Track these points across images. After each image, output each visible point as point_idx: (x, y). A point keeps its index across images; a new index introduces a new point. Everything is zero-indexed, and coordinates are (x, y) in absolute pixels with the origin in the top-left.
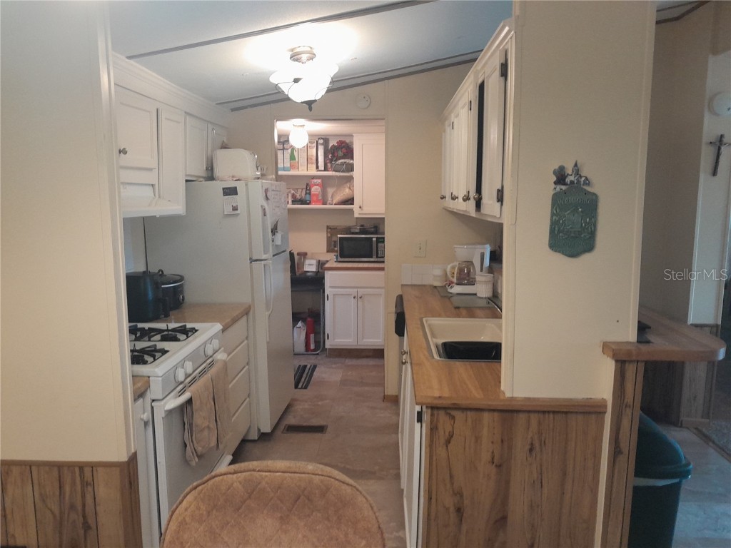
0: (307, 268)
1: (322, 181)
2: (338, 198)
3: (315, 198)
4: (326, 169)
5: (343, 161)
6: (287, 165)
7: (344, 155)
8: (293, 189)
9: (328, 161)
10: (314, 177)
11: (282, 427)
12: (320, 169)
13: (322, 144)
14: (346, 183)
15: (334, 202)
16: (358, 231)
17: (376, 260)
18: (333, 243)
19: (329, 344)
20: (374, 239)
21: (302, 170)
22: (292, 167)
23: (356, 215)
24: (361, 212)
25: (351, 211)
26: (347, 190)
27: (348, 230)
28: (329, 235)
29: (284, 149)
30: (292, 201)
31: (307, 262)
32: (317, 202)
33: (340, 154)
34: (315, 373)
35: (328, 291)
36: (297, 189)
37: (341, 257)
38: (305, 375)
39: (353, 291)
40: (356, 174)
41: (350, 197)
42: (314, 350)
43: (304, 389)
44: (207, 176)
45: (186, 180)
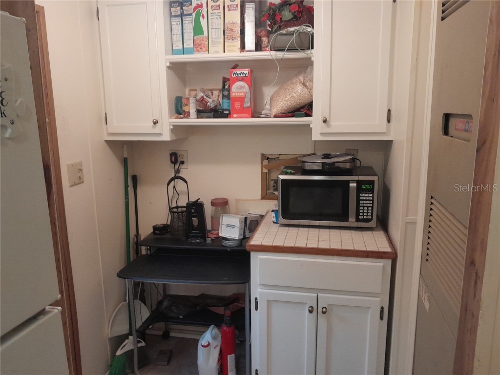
0: (224, 232)
1: (251, 71)
2: (284, 102)
3: (237, 105)
4: (258, 47)
5: (292, 29)
6: (189, 44)
7: (295, 17)
8: (203, 91)
9: (263, 33)
10: (236, 65)
12: (248, 47)
14: (297, 75)
15: (275, 111)
16: (316, 167)
17: (355, 225)
18: (272, 183)
20: (353, 185)
21: (216, 52)
22: (198, 47)
23: (316, 136)
24: (326, 131)
25: (307, 128)
26: (299, 89)
28: (265, 171)
29: (182, 15)
30: (198, 111)
31: (225, 220)
32: (242, 111)
33: (287, 15)
36: (211, 90)
37: (284, 217)
39: (310, 298)
40: (318, 54)
41: (304, 101)
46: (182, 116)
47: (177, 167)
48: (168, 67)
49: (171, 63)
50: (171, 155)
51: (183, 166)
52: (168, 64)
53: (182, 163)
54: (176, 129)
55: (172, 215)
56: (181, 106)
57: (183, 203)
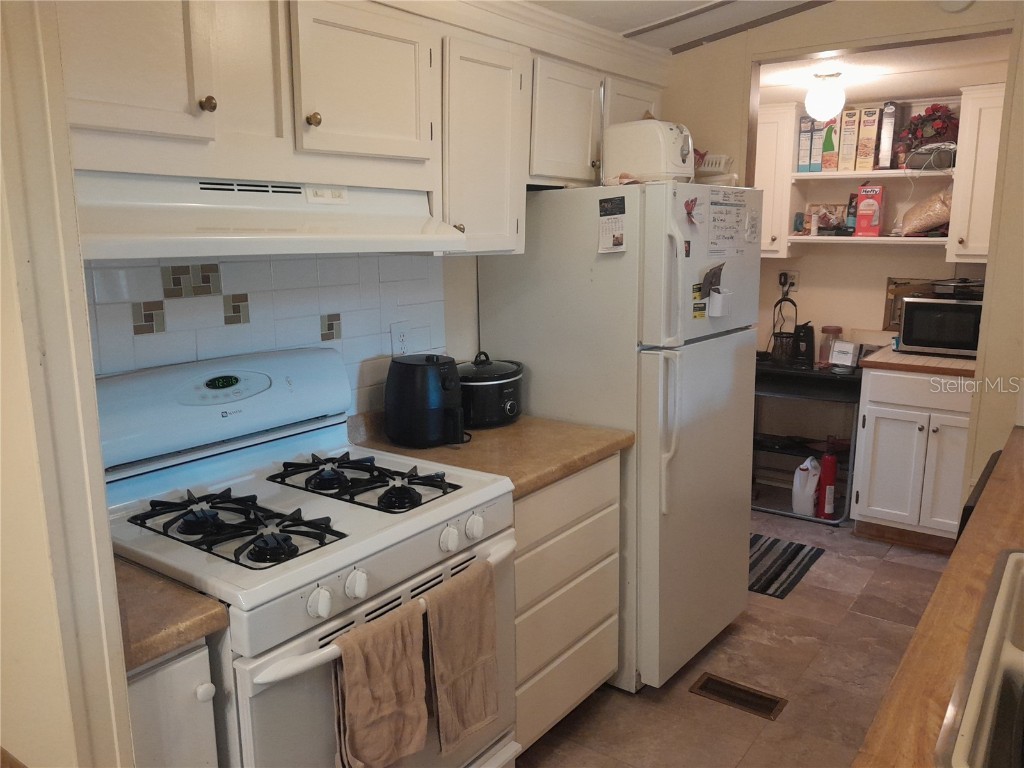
0: (835, 359)
1: (883, 190)
2: (917, 222)
3: (864, 223)
4: (894, 165)
5: (934, 146)
6: (817, 159)
7: (938, 133)
8: (826, 207)
9: (901, 148)
10: (866, 182)
11: (695, 677)
12: (882, 164)
13: (890, 115)
14: (939, 191)
15: (907, 230)
16: (950, 291)
18: (898, 313)
19: (857, 512)
21: (846, 169)
22: (826, 163)
23: (951, 258)
24: (963, 252)
25: (942, 249)
26: (938, 206)
27: (929, 289)
28: (891, 297)
29: (812, 131)
30: (819, 229)
31: (838, 346)
32: (868, 230)
33: (929, 131)
34: (813, 568)
35: (865, 407)
36: (835, 206)
38: (791, 568)
39: (921, 417)
40: (960, 172)
41: (940, 221)
42: (829, 517)
43: (777, 597)
44: (593, 178)
45: (528, 186)
46: (802, 233)
47: (786, 288)
48: (793, 184)
49: (796, 180)
50: (781, 275)
51: (793, 288)
52: (793, 181)
53: (792, 284)
54: (794, 247)
55: (776, 340)
56: (801, 223)
57: (789, 328)
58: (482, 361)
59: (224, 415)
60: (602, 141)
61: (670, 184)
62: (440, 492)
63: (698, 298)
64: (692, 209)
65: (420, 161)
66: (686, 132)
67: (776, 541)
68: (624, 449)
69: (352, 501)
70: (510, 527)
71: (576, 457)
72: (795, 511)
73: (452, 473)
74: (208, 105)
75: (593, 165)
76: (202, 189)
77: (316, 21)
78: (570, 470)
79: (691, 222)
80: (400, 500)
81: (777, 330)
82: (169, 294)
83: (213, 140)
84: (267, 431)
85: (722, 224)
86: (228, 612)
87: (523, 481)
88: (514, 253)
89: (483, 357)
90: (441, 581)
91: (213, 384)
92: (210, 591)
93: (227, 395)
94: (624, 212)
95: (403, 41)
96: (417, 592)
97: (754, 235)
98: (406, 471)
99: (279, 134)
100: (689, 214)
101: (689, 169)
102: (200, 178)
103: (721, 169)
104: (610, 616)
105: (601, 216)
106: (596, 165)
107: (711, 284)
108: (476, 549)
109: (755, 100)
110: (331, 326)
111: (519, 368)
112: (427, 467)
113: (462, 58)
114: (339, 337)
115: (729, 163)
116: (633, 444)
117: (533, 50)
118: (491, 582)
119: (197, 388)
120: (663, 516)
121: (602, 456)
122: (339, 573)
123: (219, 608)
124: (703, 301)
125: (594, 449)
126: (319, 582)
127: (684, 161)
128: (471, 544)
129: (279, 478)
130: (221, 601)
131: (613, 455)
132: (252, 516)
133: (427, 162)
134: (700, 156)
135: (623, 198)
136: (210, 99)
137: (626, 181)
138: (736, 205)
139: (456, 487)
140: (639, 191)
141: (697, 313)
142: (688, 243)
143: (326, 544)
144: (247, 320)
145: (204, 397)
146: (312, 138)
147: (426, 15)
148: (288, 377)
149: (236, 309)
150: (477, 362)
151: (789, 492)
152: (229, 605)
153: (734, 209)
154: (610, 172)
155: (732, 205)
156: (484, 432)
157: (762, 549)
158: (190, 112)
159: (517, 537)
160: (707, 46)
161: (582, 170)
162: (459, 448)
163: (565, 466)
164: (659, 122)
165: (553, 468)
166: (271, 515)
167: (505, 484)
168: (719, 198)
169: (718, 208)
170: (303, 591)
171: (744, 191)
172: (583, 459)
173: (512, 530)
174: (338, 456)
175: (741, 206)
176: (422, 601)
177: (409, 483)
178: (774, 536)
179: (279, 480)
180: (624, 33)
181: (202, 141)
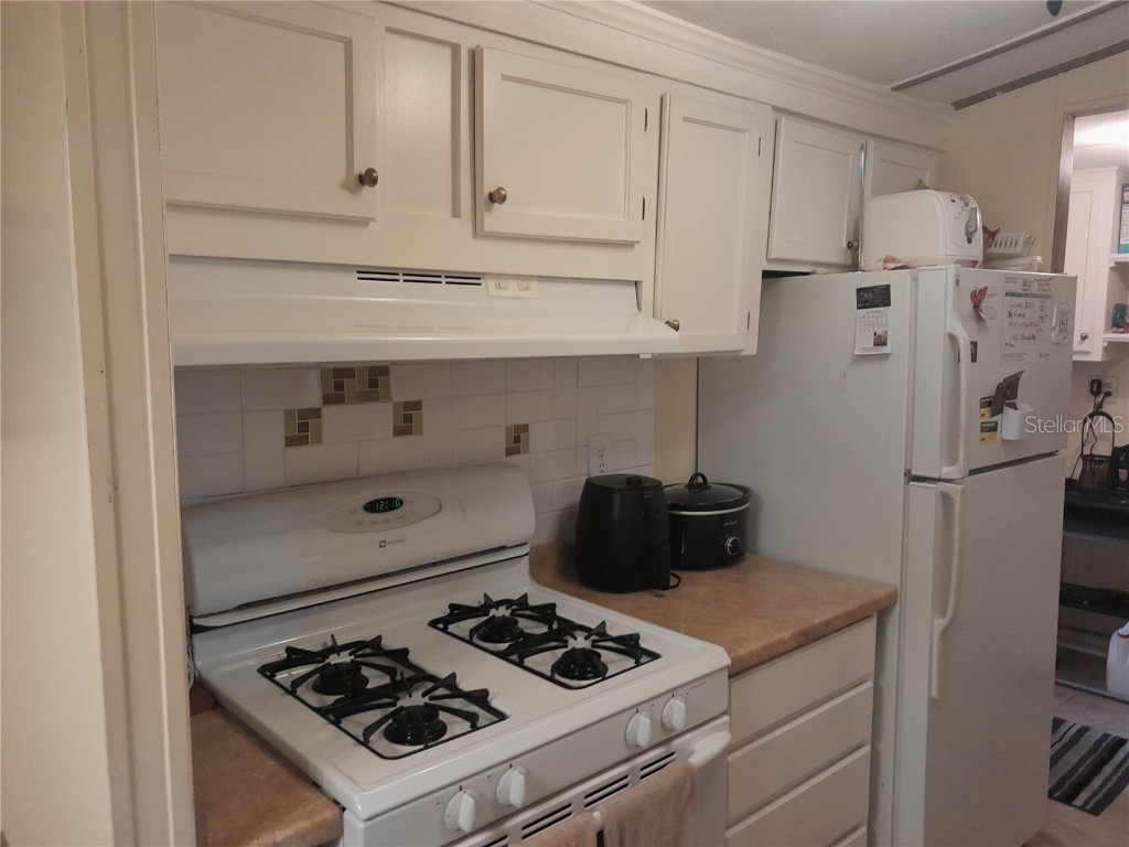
43: (1089, 812)
44: (850, 262)
45: (764, 272)
46: (1122, 330)
47: (1099, 399)
48: (1112, 268)
49: (1116, 263)
50: (1093, 382)
51: (1108, 399)
52: (1112, 265)
53: (1108, 394)
54: (1111, 348)
55: (1084, 465)
56: (1122, 317)
57: (1104, 450)
58: (698, 485)
59: (382, 544)
60: (862, 217)
61: (952, 268)
62: (631, 662)
63: (988, 415)
64: (981, 301)
65: (629, 245)
66: (973, 204)
67: (1084, 730)
68: (881, 610)
69: (520, 664)
70: (724, 713)
71: (817, 621)
72: (1109, 688)
73: (652, 635)
74: (368, 179)
75: (850, 245)
76: (359, 278)
77: (505, 77)
78: (810, 638)
79: (979, 319)
80: (581, 668)
81: (1087, 452)
82: (328, 400)
83: (373, 220)
84: (434, 564)
85: (1020, 320)
86: (341, 818)
87: (743, 651)
88: (742, 354)
89: (700, 480)
90: (626, 785)
91: (372, 507)
92: (325, 785)
93: (387, 521)
94: (889, 304)
95: (615, 100)
96: (592, 798)
97: (1062, 335)
98: (594, 627)
99: (456, 213)
100: (976, 307)
101: (976, 250)
102: (357, 266)
103: (1019, 250)
104: (856, 828)
105: (858, 308)
106: (854, 246)
107: (1006, 397)
108: (676, 743)
109: (1067, 164)
110: (517, 439)
111: (745, 494)
112: (620, 623)
113: (685, 119)
114: (526, 451)
115: (1028, 242)
116: (895, 604)
117: (776, 109)
118: (693, 791)
119: (353, 512)
120: (934, 704)
121: (852, 620)
122: (488, 773)
123: (329, 813)
124: (995, 419)
125: (840, 610)
126: (463, 784)
127: (969, 241)
128: (667, 735)
129: (441, 624)
130: (336, 802)
131: (867, 617)
132: (398, 678)
133: (636, 245)
134: (990, 235)
135: (889, 286)
136: (370, 171)
137: (893, 266)
138: (1040, 296)
139: (654, 656)
140: (909, 278)
141: (985, 435)
142: (974, 344)
143: (478, 729)
144: (420, 432)
145: (359, 523)
146: (495, 219)
147: (643, 68)
148: (461, 500)
149: (408, 419)
150: (692, 485)
151: (1103, 662)
152: (344, 809)
153: (1036, 301)
154: (871, 253)
155: (1034, 296)
156: (698, 576)
157: (1065, 741)
158: (346, 186)
159: (731, 727)
160: (1002, 98)
161: (835, 252)
162: (663, 596)
163: (801, 633)
164: (936, 193)
165: (786, 634)
166: (422, 676)
167: (717, 657)
168: (1018, 288)
169: (1015, 300)
170: (439, 795)
171: (1052, 278)
172: (827, 623)
173: (726, 718)
174: (516, 598)
175: (1047, 297)
176: (597, 814)
177: (593, 646)
178: (1080, 722)
179: (441, 626)
180: (891, 86)
181: (363, 222)
